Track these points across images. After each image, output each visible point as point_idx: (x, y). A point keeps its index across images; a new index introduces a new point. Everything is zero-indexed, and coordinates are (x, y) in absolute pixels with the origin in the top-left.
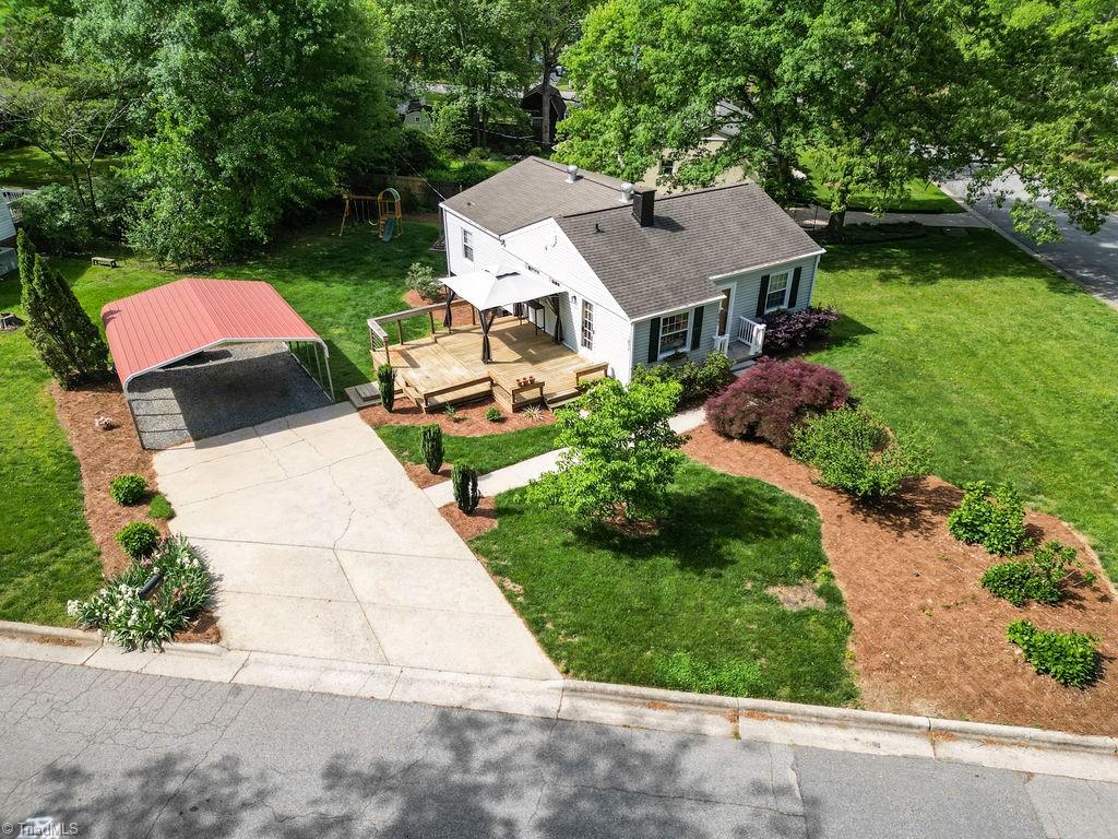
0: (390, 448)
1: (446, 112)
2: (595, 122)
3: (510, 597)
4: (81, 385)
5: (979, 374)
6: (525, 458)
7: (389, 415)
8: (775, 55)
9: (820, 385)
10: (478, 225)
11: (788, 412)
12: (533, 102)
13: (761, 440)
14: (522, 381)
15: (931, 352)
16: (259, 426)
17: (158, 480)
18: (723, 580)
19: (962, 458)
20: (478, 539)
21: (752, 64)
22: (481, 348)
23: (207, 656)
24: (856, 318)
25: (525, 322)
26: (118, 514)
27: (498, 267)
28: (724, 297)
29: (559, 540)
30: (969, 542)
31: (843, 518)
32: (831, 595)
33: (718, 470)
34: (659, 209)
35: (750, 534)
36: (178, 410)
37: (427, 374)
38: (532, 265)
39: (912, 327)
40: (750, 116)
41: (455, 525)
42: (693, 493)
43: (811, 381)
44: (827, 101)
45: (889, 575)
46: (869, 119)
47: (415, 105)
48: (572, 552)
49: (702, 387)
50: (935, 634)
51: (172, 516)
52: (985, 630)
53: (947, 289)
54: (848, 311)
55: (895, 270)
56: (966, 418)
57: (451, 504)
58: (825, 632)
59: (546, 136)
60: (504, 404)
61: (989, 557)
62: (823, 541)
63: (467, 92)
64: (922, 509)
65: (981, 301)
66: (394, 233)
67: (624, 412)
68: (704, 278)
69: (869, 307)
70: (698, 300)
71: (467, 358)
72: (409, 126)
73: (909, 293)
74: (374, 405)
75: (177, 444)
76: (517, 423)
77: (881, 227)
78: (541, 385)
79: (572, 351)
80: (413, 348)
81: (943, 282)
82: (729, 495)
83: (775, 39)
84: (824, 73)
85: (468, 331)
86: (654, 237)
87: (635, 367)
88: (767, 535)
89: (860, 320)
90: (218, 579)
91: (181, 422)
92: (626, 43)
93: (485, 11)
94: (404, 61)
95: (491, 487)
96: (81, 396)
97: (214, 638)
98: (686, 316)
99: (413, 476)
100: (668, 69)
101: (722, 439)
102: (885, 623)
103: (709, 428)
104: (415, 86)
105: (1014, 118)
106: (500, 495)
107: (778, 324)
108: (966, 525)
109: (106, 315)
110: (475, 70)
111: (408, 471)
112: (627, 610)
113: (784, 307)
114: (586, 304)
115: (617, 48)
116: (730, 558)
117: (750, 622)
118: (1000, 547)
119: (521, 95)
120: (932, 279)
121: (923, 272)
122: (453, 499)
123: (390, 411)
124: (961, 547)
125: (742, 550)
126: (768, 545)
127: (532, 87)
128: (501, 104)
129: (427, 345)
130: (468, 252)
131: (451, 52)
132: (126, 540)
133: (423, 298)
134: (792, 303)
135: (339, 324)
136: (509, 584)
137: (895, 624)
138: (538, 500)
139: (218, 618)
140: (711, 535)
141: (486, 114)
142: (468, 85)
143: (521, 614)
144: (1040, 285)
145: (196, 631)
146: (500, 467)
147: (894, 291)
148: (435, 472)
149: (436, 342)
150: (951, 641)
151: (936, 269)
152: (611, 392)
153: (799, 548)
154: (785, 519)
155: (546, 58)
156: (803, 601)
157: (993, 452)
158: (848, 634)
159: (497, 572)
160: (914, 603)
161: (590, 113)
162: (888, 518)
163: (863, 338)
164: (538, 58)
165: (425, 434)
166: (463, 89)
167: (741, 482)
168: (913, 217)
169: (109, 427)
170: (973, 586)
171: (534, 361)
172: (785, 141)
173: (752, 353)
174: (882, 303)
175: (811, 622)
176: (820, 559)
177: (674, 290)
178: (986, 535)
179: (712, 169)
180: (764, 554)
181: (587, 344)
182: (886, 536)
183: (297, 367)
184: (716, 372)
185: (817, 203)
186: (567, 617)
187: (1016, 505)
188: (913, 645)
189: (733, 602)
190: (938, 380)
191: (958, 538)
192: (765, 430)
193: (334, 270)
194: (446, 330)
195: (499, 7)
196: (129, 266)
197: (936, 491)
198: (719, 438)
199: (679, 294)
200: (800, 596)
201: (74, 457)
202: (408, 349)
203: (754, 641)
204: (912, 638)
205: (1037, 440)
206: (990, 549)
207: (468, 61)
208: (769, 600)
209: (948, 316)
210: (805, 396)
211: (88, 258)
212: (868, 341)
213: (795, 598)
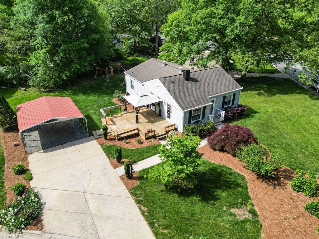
0: (105, 153)
1: (127, 43)
2: (171, 47)
3: (143, 213)
4: (10, 130)
5: (293, 128)
6: (149, 157)
7: (105, 141)
8: (225, 28)
9: (245, 134)
10: (135, 79)
11: (235, 143)
12: (153, 40)
13: (225, 151)
14: (148, 130)
15: (277, 120)
16: (64, 145)
17: (29, 165)
18: (216, 206)
19: (291, 158)
20: (132, 189)
21: (218, 30)
22: (135, 118)
23: (37, 235)
24: (252, 107)
25: (149, 109)
26: (14, 178)
27: (141, 93)
28: (212, 103)
29: (160, 189)
30: (298, 192)
31: (255, 181)
32: (253, 213)
33: (212, 162)
34: (191, 75)
35: (224, 187)
36: (39, 139)
37: (118, 127)
38: (152, 92)
39: (270, 111)
40: (218, 45)
41: (125, 183)
42: (204, 171)
43: (241, 132)
44: (241, 41)
45: (273, 205)
46: (254, 47)
47: (119, 41)
48: (164, 195)
49: (206, 132)
50: (291, 230)
51: (32, 179)
52: (309, 228)
53: (279, 98)
54: (249, 105)
55: (262, 92)
56: (291, 143)
57: (124, 175)
58: (253, 229)
59: (157, 50)
60: (143, 137)
61: (306, 198)
62: (249, 190)
63: (133, 37)
64: (281, 178)
65: (290, 102)
66: (111, 80)
67: (181, 148)
68: (206, 97)
69: (255, 104)
70: (204, 104)
71: (131, 121)
72: (116, 47)
73: (267, 99)
74: (101, 137)
75: (37, 151)
76: (147, 144)
77: (256, 78)
78: (154, 131)
79: (164, 119)
80: (114, 118)
81: (278, 95)
82: (216, 171)
83: (225, 23)
84: (240, 33)
85: (132, 112)
86: (190, 84)
87: (184, 126)
88: (230, 188)
89: (253, 108)
90: (44, 204)
91: (39, 143)
92: (180, 24)
93: (139, 14)
94: (115, 28)
95: (138, 168)
96: (9, 134)
97: (40, 228)
98: (200, 109)
99: (112, 164)
100: (193, 32)
101: (213, 150)
102: (273, 225)
103: (208, 146)
104: (118, 35)
105: (298, 47)
106: (140, 171)
107: (229, 111)
108: (297, 186)
109: (18, 108)
110: (136, 31)
111: (111, 162)
112: (183, 219)
113: (230, 105)
114: (168, 105)
115: (178, 26)
116: (217, 197)
117: (227, 224)
118: (309, 194)
119: (149, 38)
120: (274, 95)
121: (271, 92)
122: (125, 173)
123: (106, 140)
124: (295, 193)
125: (222, 194)
126: (230, 192)
127: (153, 36)
128: (144, 41)
129: (119, 117)
130: (132, 87)
131: (129, 26)
132: (14, 190)
133: (119, 101)
134: (233, 104)
135: (92, 109)
136: (143, 208)
137: (277, 225)
138: (152, 178)
139: (43, 220)
140: (211, 188)
141: (139, 44)
142: (134, 35)
143: (146, 220)
144: (307, 97)
145: (35, 225)
146: (141, 160)
147: (262, 98)
148: (119, 162)
149: (122, 116)
150: (297, 233)
151: (274, 91)
152: (177, 141)
153: (241, 193)
154: (235, 181)
155: (157, 28)
156: (244, 215)
157: (301, 156)
158: (261, 230)
159: (139, 203)
160: (283, 216)
161: (169, 44)
162: (270, 181)
163: (255, 115)
164: (154, 28)
165: (116, 150)
166: (132, 36)
167: (220, 167)
168: (266, 75)
169: (16, 145)
170: (302, 210)
171: (152, 122)
172: (229, 53)
173: (221, 120)
174: (259, 102)
175: (247, 225)
176: (248, 198)
177: (196, 101)
178: (304, 190)
179: (207, 61)
180: (229, 196)
181: (169, 117)
182: (270, 188)
183: (78, 124)
184: (210, 127)
185: (237, 70)
186: (163, 221)
187: (314, 179)
188: (284, 235)
189: (220, 216)
190: (280, 130)
191: (295, 190)
192: (227, 148)
193: (92, 91)
194: (125, 112)
195: (143, 13)
196: (30, 90)
197: (284, 170)
198: (212, 150)
199: (198, 102)
200: (243, 213)
201: (4, 156)
202: (113, 118)
203: (228, 233)
204: (284, 232)
205: (315, 152)
206: (306, 195)
207: (134, 29)
208: (232, 215)
209: (280, 107)
210: (239, 138)
211: (17, 88)
212: (256, 115)
213: (241, 214)
